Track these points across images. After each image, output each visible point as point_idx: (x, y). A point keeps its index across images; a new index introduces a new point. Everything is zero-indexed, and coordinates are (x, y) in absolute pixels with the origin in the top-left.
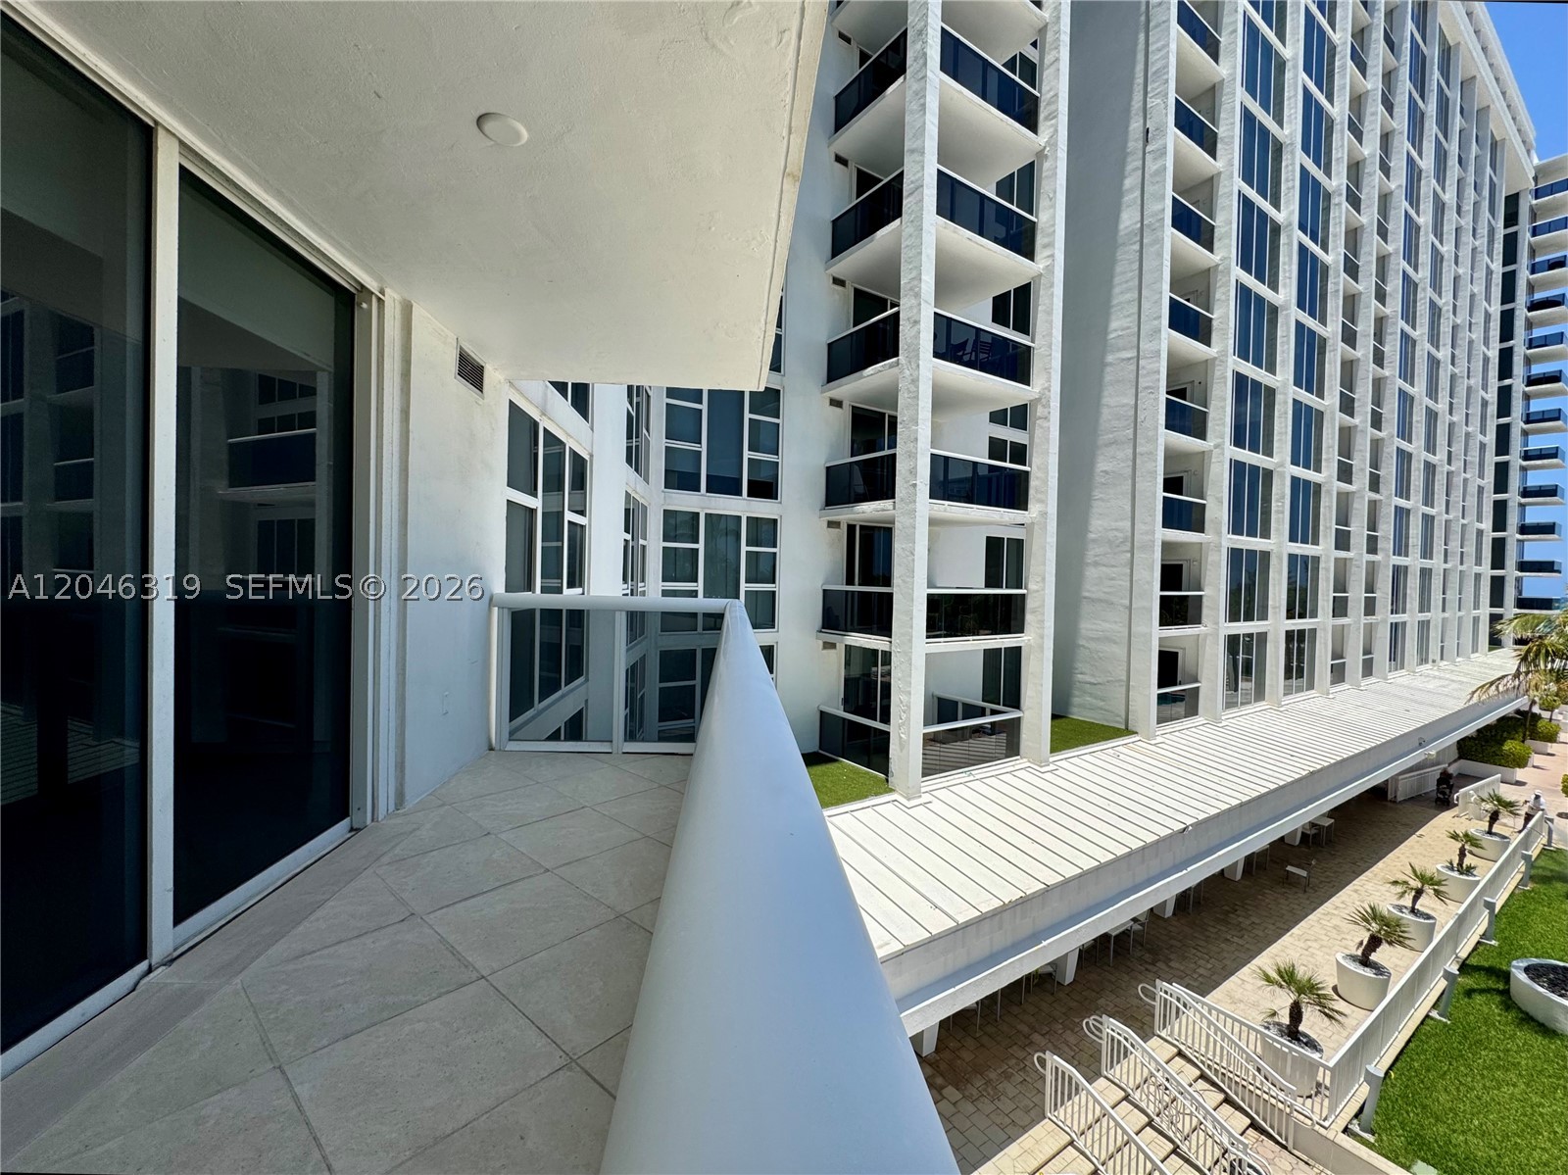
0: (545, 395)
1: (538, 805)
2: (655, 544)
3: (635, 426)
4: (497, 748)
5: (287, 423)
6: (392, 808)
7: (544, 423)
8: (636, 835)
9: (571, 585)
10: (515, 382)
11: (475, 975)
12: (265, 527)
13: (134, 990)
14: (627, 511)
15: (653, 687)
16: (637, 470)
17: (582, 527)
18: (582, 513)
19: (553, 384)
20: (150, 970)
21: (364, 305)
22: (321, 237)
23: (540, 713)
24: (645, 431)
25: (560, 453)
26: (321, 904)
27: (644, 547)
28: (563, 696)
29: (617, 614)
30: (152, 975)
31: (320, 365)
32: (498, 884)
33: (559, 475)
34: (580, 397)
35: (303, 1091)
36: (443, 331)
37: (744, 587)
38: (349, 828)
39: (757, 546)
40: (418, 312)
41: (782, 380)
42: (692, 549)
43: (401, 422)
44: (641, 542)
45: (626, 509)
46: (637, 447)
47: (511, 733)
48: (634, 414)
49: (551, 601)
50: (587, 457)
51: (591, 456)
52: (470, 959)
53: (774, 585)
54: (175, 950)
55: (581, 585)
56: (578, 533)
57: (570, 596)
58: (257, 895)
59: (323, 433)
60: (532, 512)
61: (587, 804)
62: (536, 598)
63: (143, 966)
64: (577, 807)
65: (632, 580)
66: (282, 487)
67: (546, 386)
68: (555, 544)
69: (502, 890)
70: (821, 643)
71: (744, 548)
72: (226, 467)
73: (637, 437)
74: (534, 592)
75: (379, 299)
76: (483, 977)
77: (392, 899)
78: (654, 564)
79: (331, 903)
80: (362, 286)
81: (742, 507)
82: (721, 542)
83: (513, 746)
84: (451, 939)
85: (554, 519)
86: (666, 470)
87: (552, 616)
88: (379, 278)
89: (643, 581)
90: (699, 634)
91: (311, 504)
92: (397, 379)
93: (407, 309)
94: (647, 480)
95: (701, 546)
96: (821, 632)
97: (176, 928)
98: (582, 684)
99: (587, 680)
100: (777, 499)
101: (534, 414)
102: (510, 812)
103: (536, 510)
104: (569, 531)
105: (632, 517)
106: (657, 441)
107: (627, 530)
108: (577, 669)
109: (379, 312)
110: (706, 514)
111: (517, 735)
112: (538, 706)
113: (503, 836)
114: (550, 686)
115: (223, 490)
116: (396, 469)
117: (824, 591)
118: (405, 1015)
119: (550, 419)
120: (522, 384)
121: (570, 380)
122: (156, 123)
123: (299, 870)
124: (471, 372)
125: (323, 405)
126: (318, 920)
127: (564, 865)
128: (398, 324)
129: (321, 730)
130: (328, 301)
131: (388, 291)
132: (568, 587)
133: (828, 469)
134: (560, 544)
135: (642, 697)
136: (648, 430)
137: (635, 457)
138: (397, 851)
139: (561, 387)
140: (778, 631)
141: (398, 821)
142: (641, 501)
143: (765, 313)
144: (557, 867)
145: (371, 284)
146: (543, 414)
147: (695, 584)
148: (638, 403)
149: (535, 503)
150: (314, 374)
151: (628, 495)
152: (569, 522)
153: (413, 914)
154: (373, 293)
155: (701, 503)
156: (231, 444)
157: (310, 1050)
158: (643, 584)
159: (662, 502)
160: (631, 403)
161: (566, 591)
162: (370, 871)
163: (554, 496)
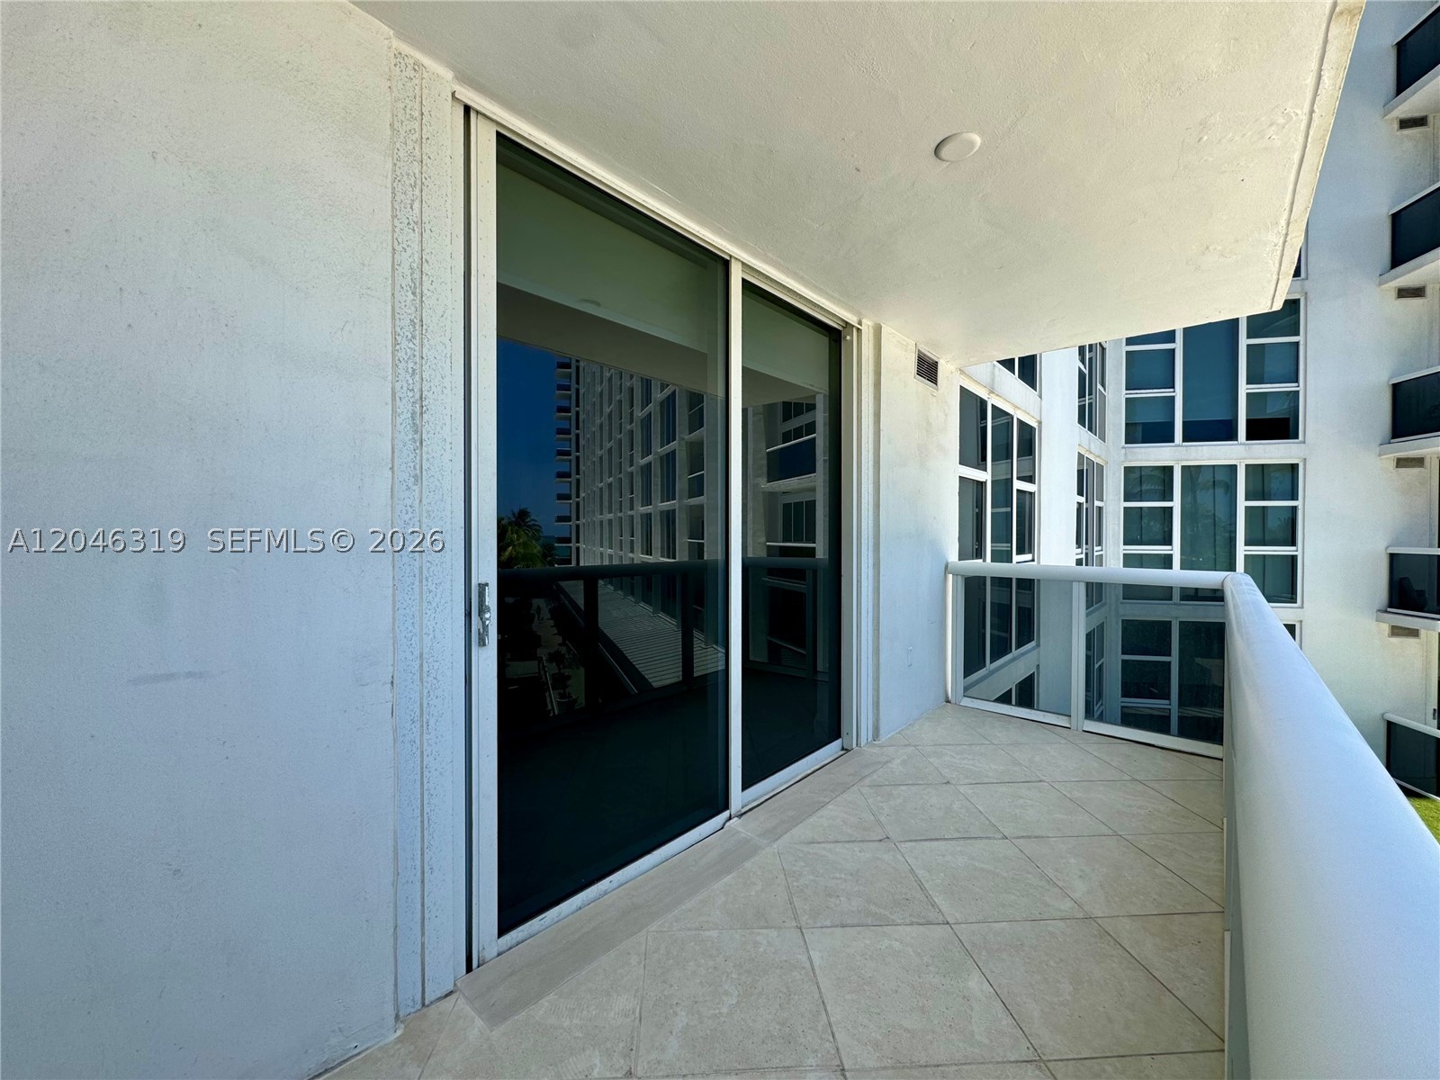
0: (993, 374)
1: (994, 767)
2: (1114, 505)
3: (1087, 385)
4: (953, 701)
5: (798, 433)
6: (870, 739)
7: (992, 400)
8: (1105, 830)
9: (1020, 551)
10: (966, 369)
11: (941, 919)
12: (787, 507)
13: (722, 828)
14: (1080, 473)
15: (1114, 659)
16: (1090, 429)
17: (1031, 494)
18: (1030, 479)
19: (1001, 362)
20: (730, 818)
21: (848, 338)
22: (821, 296)
23: (992, 673)
24: (1099, 386)
25: (1008, 423)
26: (824, 805)
27: (1100, 509)
28: (1014, 659)
29: (1075, 585)
30: (731, 821)
31: (817, 390)
32: (958, 835)
33: (1007, 444)
34: (1027, 369)
35: (815, 956)
36: (904, 340)
37: (1242, 550)
38: (841, 748)
39: (1264, 500)
40: (885, 330)
41: (1302, 286)
42: (1164, 508)
43: (874, 423)
44: (1097, 503)
45: (1078, 471)
46: (1090, 404)
47: (966, 689)
48: (1087, 372)
49: (1002, 569)
50: (1034, 424)
51: (1040, 423)
52: (936, 900)
53: (1294, 548)
54: (742, 808)
55: (1031, 551)
56: (1027, 500)
57: (1019, 565)
58: (785, 783)
59: (821, 438)
60: (981, 485)
61: (1044, 778)
62: (986, 566)
63: (726, 814)
64: (1033, 779)
65: (1087, 544)
66: (795, 480)
67: (994, 365)
68: (1004, 510)
69: (962, 842)
70: (1386, 628)
71: (1242, 504)
72: (765, 469)
73: (1090, 394)
74: (984, 561)
75: (858, 329)
76: (948, 923)
77: (872, 818)
78: (1114, 526)
79: (830, 807)
80: (847, 323)
81: (1240, 453)
82: (1204, 498)
83: (967, 702)
84: (920, 873)
85: (1003, 487)
86: (1127, 424)
87: (1002, 583)
88: (858, 313)
89: (1100, 544)
90: (1175, 604)
91: (813, 490)
92: (871, 389)
93: (878, 331)
94: (1103, 438)
95: (1176, 504)
96: (1386, 612)
97: (745, 792)
98: (1033, 649)
99: (1038, 645)
100: (1297, 437)
101: (982, 393)
102: (966, 766)
103: (986, 482)
104: (1017, 499)
105: (1087, 478)
106: (1115, 394)
107: (1080, 493)
108: (1027, 633)
109: (858, 340)
110: (1183, 467)
111: (972, 692)
112: (990, 666)
113: (962, 789)
114: (1001, 649)
115: (765, 485)
116: (871, 463)
117: (1393, 557)
118: (885, 929)
119: (997, 395)
120: (971, 370)
121: (1016, 354)
122: (731, 256)
123: (809, 772)
124: (928, 369)
125: (821, 417)
126: (822, 817)
127: (1023, 837)
128: (871, 346)
129: (822, 664)
130: (823, 341)
131: (864, 321)
132: (1017, 554)
133: (1396, 387)
134: (1009, 509)
135: (1101, 667)
136: (1103, 385)
137: (1088, 416)
138: (875, 776)
139: (1008, 364)
140: (1302, 607)
141: (875, 750)
142: (1096, 460)
143: (1287, 213)
144: (1018, 838)
145: (853, 320)
146: (992, 392)
147: (1169, 547)
148: (1090, 359)
149: (985, 476)
150: (814, 397)
151: (1081, 456)
152: (1018, 490)
153: (888, 838)
154: (853, 326)
155: (1177, 454)
156: (768, 453)
157: (819, 925)
158: (1099, 548)
159: (1122, 458)
160: (1083, 361)
161: (1016, 558)
162: (855, 788)
163: (1003, 464)
